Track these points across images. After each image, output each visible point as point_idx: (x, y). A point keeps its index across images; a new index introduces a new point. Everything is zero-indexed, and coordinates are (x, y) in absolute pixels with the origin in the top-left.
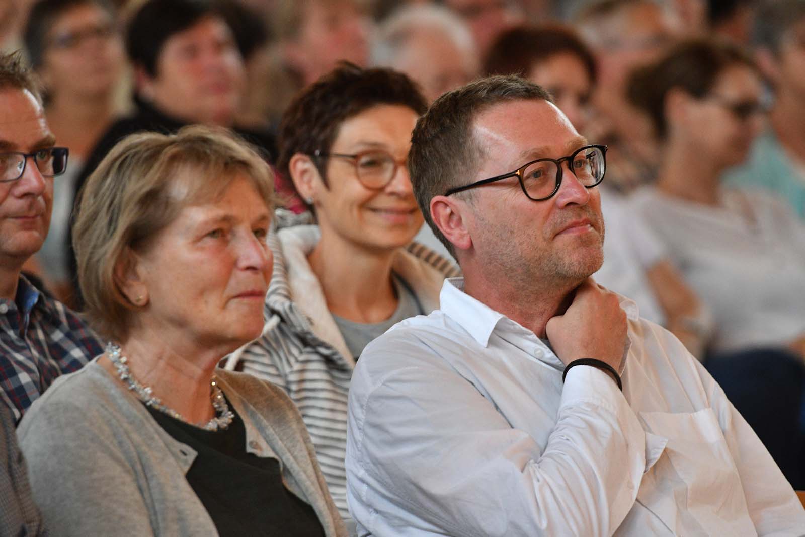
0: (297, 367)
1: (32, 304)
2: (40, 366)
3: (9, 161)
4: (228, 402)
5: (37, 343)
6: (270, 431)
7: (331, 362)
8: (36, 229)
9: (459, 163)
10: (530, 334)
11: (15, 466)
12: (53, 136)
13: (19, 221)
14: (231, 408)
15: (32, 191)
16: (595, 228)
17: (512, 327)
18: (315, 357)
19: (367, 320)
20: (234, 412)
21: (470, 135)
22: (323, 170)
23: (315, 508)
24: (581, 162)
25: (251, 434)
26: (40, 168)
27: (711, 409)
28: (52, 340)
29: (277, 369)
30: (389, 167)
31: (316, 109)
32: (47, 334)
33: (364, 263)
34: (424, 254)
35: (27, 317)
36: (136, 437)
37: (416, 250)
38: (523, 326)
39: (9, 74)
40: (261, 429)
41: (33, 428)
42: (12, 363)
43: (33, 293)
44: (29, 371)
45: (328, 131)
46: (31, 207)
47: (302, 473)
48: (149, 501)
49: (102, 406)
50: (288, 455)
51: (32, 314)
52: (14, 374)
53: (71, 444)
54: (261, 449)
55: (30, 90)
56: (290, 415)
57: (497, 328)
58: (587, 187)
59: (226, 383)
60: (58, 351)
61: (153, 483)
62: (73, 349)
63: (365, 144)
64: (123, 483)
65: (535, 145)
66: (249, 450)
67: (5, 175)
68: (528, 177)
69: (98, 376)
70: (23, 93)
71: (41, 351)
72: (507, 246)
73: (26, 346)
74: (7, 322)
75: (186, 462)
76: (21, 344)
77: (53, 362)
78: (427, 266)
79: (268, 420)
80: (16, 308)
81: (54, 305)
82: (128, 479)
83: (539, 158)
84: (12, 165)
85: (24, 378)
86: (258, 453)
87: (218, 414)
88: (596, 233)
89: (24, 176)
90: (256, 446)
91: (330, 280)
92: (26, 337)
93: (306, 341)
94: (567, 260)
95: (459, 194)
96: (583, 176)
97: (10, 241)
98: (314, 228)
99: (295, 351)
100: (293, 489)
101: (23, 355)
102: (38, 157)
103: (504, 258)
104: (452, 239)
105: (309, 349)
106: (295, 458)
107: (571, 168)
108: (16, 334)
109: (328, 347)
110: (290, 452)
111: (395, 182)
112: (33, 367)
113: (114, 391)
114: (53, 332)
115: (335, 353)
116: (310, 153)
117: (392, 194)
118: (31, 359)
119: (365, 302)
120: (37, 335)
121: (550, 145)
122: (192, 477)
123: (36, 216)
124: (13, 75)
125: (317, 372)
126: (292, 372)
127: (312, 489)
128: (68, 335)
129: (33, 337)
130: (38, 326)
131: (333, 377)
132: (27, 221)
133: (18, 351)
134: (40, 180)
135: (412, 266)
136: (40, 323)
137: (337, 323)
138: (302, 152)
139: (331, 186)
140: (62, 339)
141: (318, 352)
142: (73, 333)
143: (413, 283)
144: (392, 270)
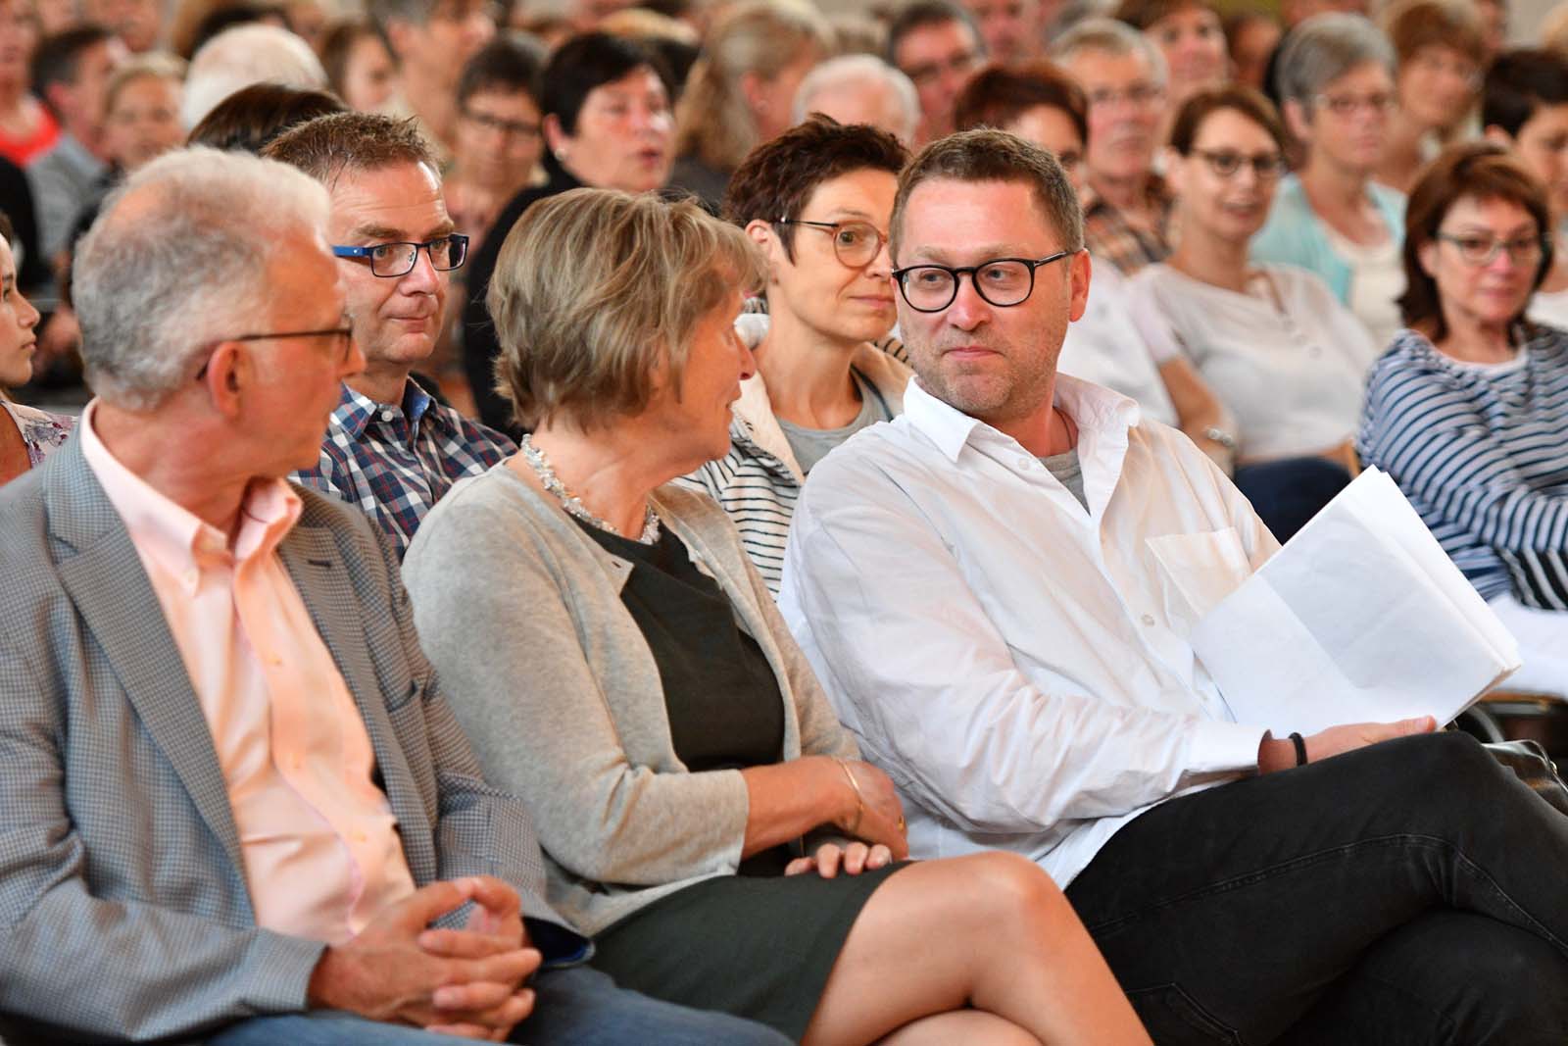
0: (733, 482)
1: (422, 411)
2: (431, 482)
3: (398, 253)
5: (428, 457)
7: (773, 474)
8: (426, 333)
11: (399, 608)
13: (405, 323)
15: (423, 290)
17: (989, 434)
19: (821, 425)
22: (787, 240)
26: (434, 260)
27: (1233, 528)
28: (444, 452)
30: (871, 244)
32: (439, 446)
34: (893, 348)
35: (416, 426)
37: (883, 342)
39: (403, 146)
41: (434, 537)
42: (399, 478)
43: (423, 398)
44: (419, 489)
45: (798, 197)
46: (421, 306)
50: (729, 579)
51: (422, 422)
52: (401, 493)
55: (428, 163)
57: (970, 438)
60: (453, 466)
63: (845, 211)
67: (392, 268)
70: (417, 169)
71: (434, 468)
73: (415, 459)
74: (393, 433)
75: (620, 576)
76: (409, 458)
78: (896, 362)
80: (403, 415)
81: (448, 413)
82: (552, 595)
84: (401, 256)
85: (413, 498)
89: (414, 271)
92: (415, 450)
93: (744, 450)
97: (394, 346)
99: (731, 463)
101: (412, 471)
102: (431, 247)
105: (749, 461)
106: (736, 582)
108: (403, 446)
109: (771, 458)
110: (730, 575)
111: (877, 261)
112: (425, 486)
114: (446, 445)
115: (780, 466)
116: (774, 221)
118: (422, 475)
119: (820, 404)
120: (428, 449)
123: (426, 317)
124: (408, 145)
125: (757, 487)
128: (465, 448)
129: (423, 450)
130: (429, 437)
131: (778, 495)
132: (414, 322)
133: (405, 466)
134: (432, 275)
135: (877, 361)
136: (430, 432)
137: (784, 429)
138: (762, 218)
139: (797, 261)
140: (456, 453)
141: (762, 466)
142: (471, 445)
143: (881, 385)
144: (853, 366)
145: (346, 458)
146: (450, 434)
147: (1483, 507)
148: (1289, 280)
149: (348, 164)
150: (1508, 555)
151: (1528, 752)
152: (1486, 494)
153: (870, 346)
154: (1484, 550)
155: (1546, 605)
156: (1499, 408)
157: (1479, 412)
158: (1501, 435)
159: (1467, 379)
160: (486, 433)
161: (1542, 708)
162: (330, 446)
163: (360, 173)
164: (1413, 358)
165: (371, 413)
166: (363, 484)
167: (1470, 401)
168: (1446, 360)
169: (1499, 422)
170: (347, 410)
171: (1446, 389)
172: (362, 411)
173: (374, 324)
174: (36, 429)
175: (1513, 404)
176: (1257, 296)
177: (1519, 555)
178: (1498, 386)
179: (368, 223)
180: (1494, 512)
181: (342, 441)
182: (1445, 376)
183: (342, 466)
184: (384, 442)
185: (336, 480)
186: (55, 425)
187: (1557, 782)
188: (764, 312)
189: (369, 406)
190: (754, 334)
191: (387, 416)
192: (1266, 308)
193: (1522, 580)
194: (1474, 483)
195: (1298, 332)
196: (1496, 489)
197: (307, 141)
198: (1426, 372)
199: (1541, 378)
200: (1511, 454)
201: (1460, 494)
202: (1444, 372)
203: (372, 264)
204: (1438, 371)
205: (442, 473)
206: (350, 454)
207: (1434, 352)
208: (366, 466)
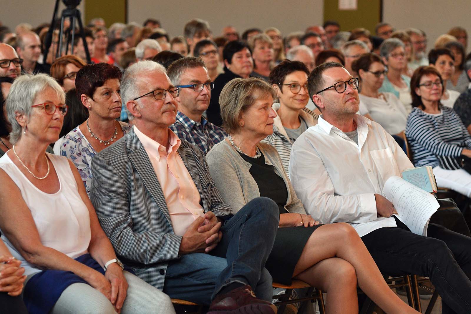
0: (274, 141)
1: (205, 124)
2: (207, 140)
3: (199, 86)
4: (260, 150)
5: (206, 134)
6: (271, 158)
7: (283, 139)
8: (206, 104)
9: (319, 84)
10: (341, 131)
12: (211, 79)
13: (202, 102)
14: (261, 152)
15: (205, 94)
16: (357, 100)
18: (279, 138)
19: (293, 128)
20: (261, 153)
21: (321, 77)
22: (281, 89)
23: (283, 178)
24: (352, 83)
25: (266, 159)
26: (208, 88)
27: (390, 148)
28: (210, 133)
29: (269, 141)
30: (299, 88)
31: (279, 72)
33: (292, 113)
34: (307, 111)
36: (236, 161)
37: (305, 109)
38: (339, 129)
39: (199, 63)
40: (269, 157)
42: (200, 139)
43: (205, 121)
44: (205, 141)
45: (282, 78)
46: (205, 98)
47: (280, 169)
48: (240, 178)
49: (227, 152)
50: (276, 164)
51: (205, 126)
52: (201, 142)
53: (219, 163)
54: (269, 163)
55: (205, 67)
56: (276, 154)
57: (332, 129)
58: (354, 89)
59: (259, 145)
60: (212, 136)
61: (241, 173)
62: (216, 135)
63: (292, 81)
64: (233, 173)
65: (339, 78)
66: (266, 163)
68: (337, 87)
69: (226, 144)
70: (203, 68)
71: (208, 136)
72: (333, 106)
75: (249, 167)
76: (202, 134)
77: (211, 139)
78: (308, 114)
79: (270, 155)
80: (201, 125)
81: (211, 124)
82: (234, 172)
83: (340, 81)
85: (203, 143)
86: (268, 164)
87: (257, 154)
88: (357, 101)
89: (203, 90)
90: (267, 162)
91: (283, 118)
92: (203, 132)
93: (277, 134)
94: (349, 109)
95: (320, 93)
96: (353, 86)
98: (278, 104)
99: (274, 137)
100: (277, 173)
101: (203, 137)
102: (207, 84)
103: (332, 110)
104: (319, 106)
105: (277, 136)
106: (278, 165)
107: (349, 84)
108: (201, 131)
109: (283, 135)
111: (300, 91)
112: (206, 140)
113: (230, 148)
114: (210, 131)
115: (285, 137)
116: (278, 84)
117: (300, 95)
118: (205, 138)
119: (292, 123)
121: (343, 78)
122: (250, 171)
123: (206, 100)
124: (200, 63)
125: (280, 142)
126: (273, 142)
127: (283, 173)
128: (214, 132)
129: (205, 132)
130: (206, 129)
131: (284, 143)
132: (204, 102)
133: (201, 136)
134: (207, 91)
135: (304, 114)
136: (207, 129)
137: (285, 129)
138: (275, 84)
139: (284, 93)
140: (213, 133)
141: (280, 137)
142: (216, 131)
143: (305, 118)
144: (299, 115)
145: (189, 134)
146: (211, 129)
147: (434, 146)
148: (388, 96)
149: (188, 67)
150: (439, 157)
151: (450, 201)
152: (434, 143)
153: (302, 110)
154: (434, 156)
155: (447, 168)
156: (437, 124)
157: (433, 125)
158: (437, 130)
159: (430, 117)
160: (219, 128)
161: (446, 191)
162: (185, 132)
163: (190, 69)
164: (418, 113)
165: (194, 124)
166: (192, 140)
167: (431, 122)
168: (425, 113)
169: (437, 127)
170: (189, 123)
171: (426, 119)
172: (192, 123)
173: (195, 102)
174: (125, 127)
175: (440, 123)
176: (381, 98)
177: (441, 157)
178: (437, 119)
179: (192, 79)
180: (436, 147)
181: (188, 130)
182: (425, 117)
183: (188, 136)
184: (197, 130)
185: (187, 139)
186: (129, 127)
187: (456, 207)
188: (279, 103)
189: (194, 122)
190: (277, 108)
191: (198, 125)
192: (383, 101)
193: (442, 163)
194: (431, 140)
195: (390, 106)
196: (437, 142)
197: (178, 63)
198: (421, 116)
199: (446, 118)
200: (440, 134)
201: (429, 143)
202: (425, 116)
203: (194, 88)
204: (424, 115)
205: (209, 137)
206: (190, 133)
207: (423, 112)
208: (193, 136)
